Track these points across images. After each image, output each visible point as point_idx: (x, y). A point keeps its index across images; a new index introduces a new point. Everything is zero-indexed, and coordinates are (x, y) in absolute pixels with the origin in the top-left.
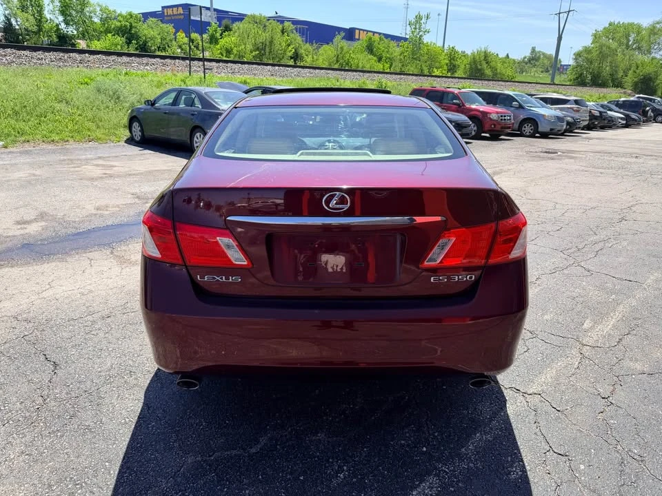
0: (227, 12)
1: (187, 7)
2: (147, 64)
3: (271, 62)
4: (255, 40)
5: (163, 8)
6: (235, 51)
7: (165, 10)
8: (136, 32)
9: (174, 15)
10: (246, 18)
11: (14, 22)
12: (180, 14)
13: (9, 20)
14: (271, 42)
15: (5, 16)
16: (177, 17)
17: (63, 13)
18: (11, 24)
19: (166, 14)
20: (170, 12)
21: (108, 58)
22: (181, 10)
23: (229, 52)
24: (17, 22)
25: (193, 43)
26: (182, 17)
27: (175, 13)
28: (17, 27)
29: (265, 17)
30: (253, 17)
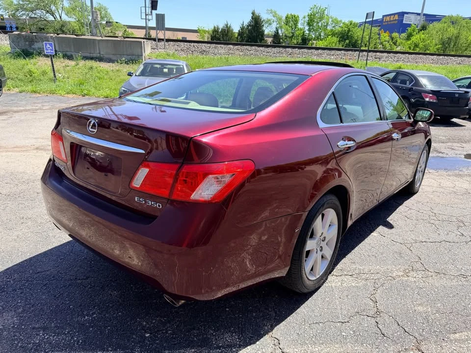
0: (435, 16)
1: (402, 14)
2: (333, 55)
3: (453, 53)
4: (443, 36)
5: (384, 16)
6: (421, 45)
7: (385, 18)
8: (351, 34)
9: (390, 21)
10: (443, 20)
11: (280, 32)
12: (395, 20)
13: (277, 30)
14: (457, 37)
15: (276, 28)
16: (392, 23)
17: (309, 24)
18: (278, 33)
19: (384, 21)
20: (388, 19)
21: (308, 51)
22: (396, 17)
23: (416, 46)
24: (281, 31)
25: (392, 40)
26: (396, 22)
27: (392, 19)
28: (281, 35)
29: (461, 18)
30: (451, 17)
